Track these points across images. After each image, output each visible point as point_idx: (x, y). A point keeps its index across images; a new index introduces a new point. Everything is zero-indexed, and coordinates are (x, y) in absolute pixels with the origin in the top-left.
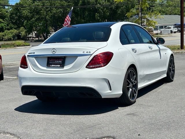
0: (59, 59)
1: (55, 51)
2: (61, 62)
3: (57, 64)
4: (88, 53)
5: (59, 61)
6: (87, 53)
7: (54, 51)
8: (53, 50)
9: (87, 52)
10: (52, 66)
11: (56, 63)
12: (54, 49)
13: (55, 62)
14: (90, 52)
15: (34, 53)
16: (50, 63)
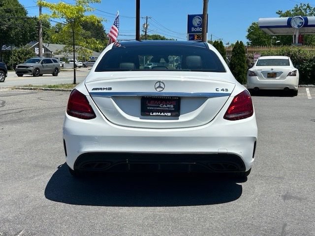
0: (168, 102)
1: (162, 85)
2: (172, 106)
3: (164, 111)
4: (225, 92)
5: (169, 106)
6: (222, 92)
7: (160, 87)
8: (158, 83)
9: (223, 90)
10: (154, 114)
11: (162, 109)
12: (160, 82)
13: (159, 107)
14: (227, 90)
15: (110, 89)
16: (148, 108)
